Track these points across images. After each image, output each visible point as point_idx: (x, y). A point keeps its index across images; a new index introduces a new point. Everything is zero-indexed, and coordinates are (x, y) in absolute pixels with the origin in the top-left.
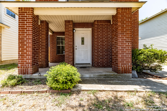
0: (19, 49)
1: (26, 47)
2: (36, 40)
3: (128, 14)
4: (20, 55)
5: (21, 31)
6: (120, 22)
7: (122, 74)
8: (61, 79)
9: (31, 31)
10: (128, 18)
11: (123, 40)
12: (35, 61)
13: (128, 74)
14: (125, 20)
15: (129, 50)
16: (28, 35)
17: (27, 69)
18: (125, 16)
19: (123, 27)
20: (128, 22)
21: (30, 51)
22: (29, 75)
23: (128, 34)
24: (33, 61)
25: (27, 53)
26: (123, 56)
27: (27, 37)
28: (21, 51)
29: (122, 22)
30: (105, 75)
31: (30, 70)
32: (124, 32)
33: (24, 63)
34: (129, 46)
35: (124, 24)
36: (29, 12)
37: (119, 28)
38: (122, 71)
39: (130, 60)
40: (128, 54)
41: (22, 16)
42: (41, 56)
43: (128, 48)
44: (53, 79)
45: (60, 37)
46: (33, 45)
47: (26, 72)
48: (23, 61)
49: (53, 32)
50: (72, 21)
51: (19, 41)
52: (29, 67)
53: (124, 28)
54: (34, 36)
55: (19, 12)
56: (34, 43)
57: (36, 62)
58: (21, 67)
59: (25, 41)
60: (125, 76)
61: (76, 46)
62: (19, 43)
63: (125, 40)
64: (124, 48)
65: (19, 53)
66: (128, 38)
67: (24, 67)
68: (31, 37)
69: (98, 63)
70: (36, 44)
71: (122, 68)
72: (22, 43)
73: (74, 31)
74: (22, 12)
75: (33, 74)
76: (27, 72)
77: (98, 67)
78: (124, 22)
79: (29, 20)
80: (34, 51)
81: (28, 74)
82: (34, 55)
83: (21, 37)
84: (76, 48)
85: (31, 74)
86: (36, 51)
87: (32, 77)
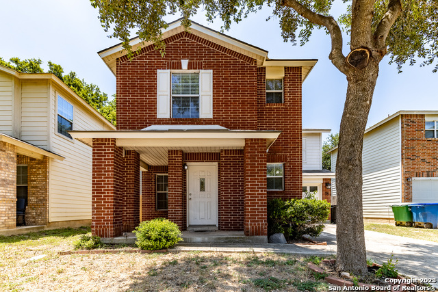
0: (93, 199)
1: (104, 196)
2: (118, 185)
3: (260, 146)
4: (95, 208)
5: (96, 172)
6: (249, 158)
7: (252, 237)
8: (154, 235)
9: (112, 171)
10: (261, 152)
11: (254, 185)
12: (117, 217)
13: (261, 237)
14: (256, 155)
15: (263, 200)
16: (107, 178)
17: (106, 230)
18: (256, 149)
19: (253, 166)
20: (260, 158)
21: (110, 202)
22: (108, 239)
23: (261, 176)
24: (114, 217)
25: (105, 205)
26: (254, 209)
27: (105, 181)
28: (96, 202)
29: (252, 159)
30: (227, 238)
31: (110, 231)
32: (256, 173)
33: (101, 221)
34: (263, 194)
35: (256, 161)
36: (108, 144)
37: (248, 167)
38: (253, 231)
39: (264, 215)
40: (261, 206)
41: (97, 150)
42: (127, 211)
43: (262, 197)
44: (144, 236)
45: (162, 176)
46: (114, 193)
47: (103, 234)
48: (99, 218)
49: (149, 167)
50: (182, 151)
51: (93, 187)
52: (108, 227)
53: (255, 167)
54: (116, 179)
55: (93, 144)
56: (116, 191)
57: (118, 220)
58: (97, 227)
59: (103, 187)
60: (257, 239)
61: (190, 194)
62: (93, 190)
63: (256, 185)
64: (256, 197)
65: (93, 205)
66: (261, 182)
67: (101, 227)
68: (111, 180)
69: (227, 224)
70: (118, 191)
71: (253, 227)
72: (98, 190)
73: (186, 167)
74: (97, 144)
75: (114, 236)
76: (106, 234)
77: (227, 230)
78: (255, 158)
79: (108, 156)
80: (116, 202)
81: (106, 237)
82: (116, 208)
83: (97, 181)
84: (190, 197)
85: (111, 237)
86: (118, 203)
87: (113, 242)
